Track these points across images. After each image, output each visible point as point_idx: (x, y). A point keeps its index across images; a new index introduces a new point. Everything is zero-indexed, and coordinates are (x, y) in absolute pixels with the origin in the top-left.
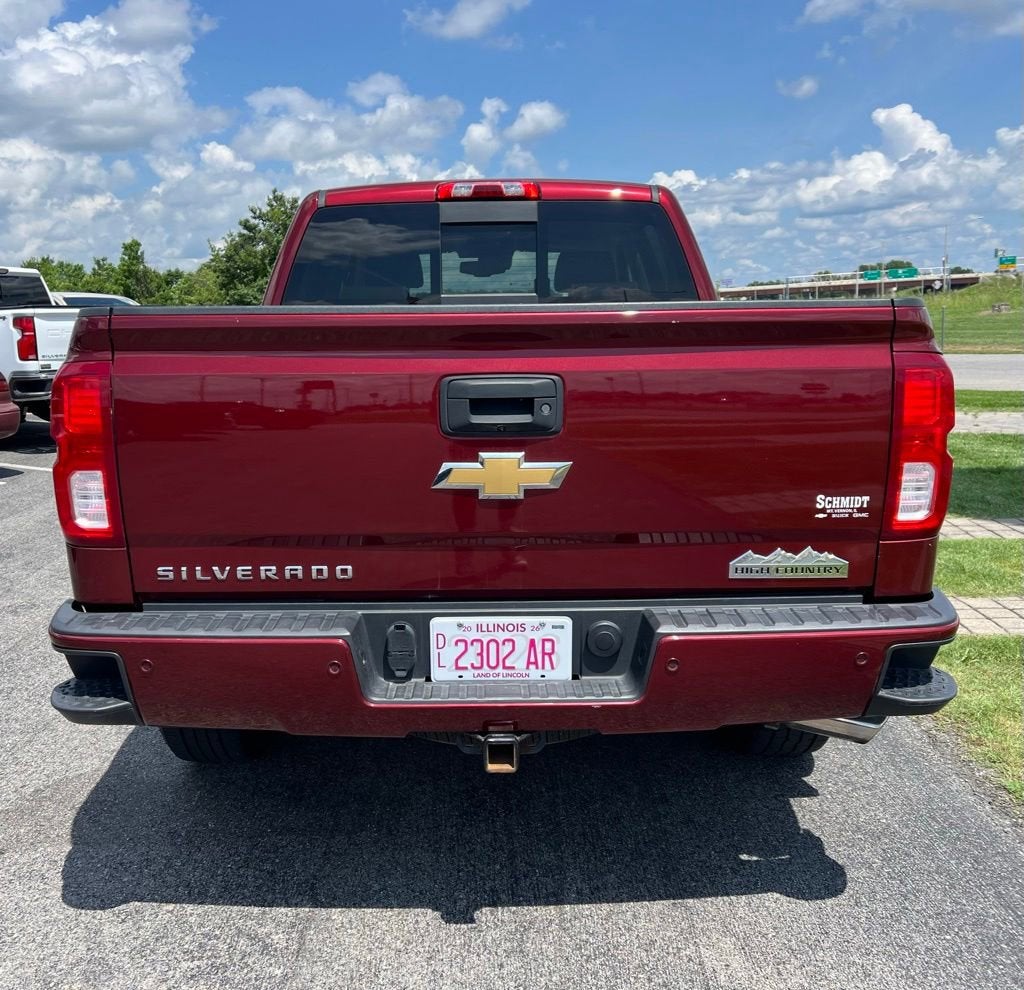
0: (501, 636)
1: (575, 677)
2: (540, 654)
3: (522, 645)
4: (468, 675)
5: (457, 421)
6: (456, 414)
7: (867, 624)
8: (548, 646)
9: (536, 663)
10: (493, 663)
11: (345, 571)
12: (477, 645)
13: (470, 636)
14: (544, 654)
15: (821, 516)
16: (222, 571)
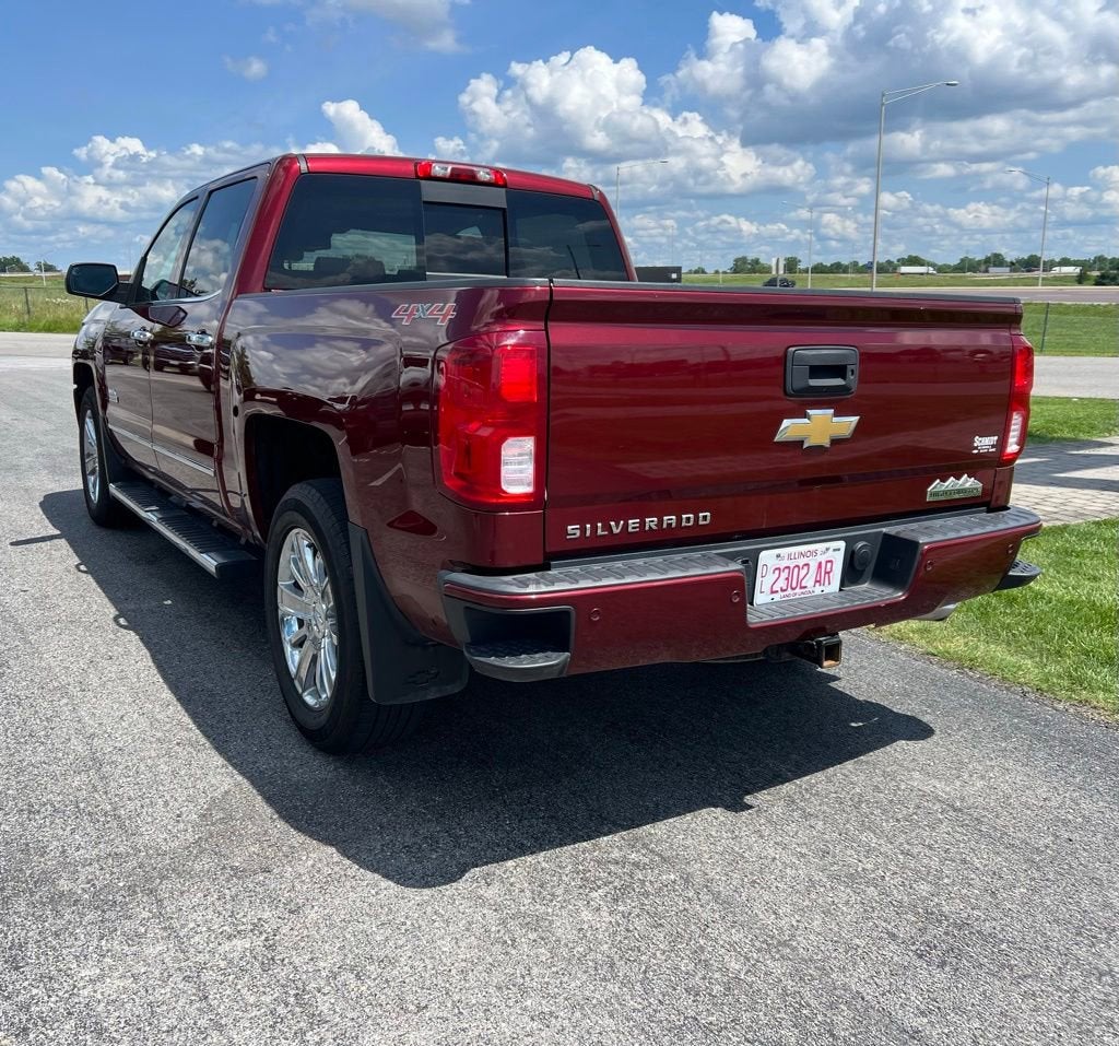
0: (801, 562)
1: (840, 590)
2: (823, 573)
3: (814, 566)
4: (777, 597)
5: (798, 384)
6: (798, 379)
7: (990, 528)
8: (829, 565)
9: (819, 582)
10: (794, 585)
11: (705, 517)
12: (787, 571)
13: (783, 564)
14: (826, 573)
15: (976, 451)
16: (617, 525)
